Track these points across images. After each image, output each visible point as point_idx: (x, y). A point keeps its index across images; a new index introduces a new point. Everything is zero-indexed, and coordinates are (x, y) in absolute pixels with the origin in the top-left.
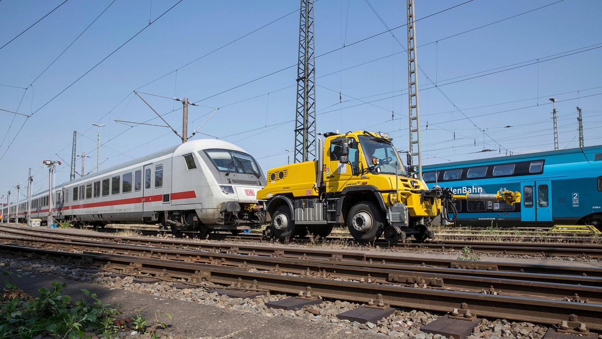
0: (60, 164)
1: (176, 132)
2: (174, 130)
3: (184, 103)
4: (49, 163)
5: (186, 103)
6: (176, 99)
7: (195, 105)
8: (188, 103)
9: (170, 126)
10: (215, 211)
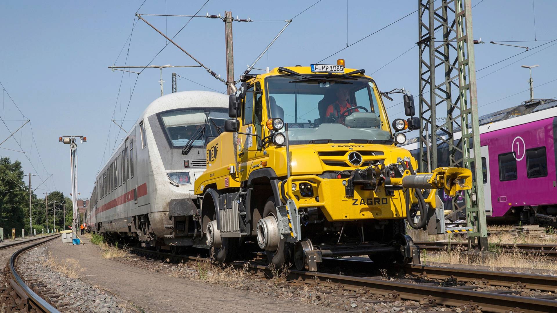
0: (85, 140)
1: (213, 74)
2: (210, 71)
3: (225, 20)
4: (67, 140)
5: (229, 20)
6: (210, 16)
7: (245, 21)
8: (232, 19)
9: (202, 66)
10: (162, 216)
